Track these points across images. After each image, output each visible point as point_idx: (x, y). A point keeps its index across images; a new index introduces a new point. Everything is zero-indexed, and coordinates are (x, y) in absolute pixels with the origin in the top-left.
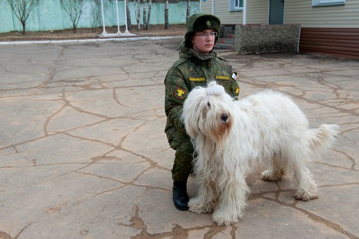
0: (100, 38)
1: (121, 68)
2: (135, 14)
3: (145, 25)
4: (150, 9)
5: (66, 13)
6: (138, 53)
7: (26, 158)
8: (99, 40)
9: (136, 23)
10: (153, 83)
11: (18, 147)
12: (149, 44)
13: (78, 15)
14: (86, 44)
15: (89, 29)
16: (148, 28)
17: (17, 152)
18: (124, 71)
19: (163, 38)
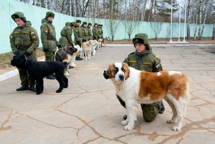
0: (167, 44)
1: (170, 60)
2: (193, 31)
3: (199, 37)
4: (203, 27)
5: (152, 30)
6: (184, 53)
7: (104, 96)
8: (166, 45)
9: (193, 36)
10: (184, 69)
11: (103, 91)
12: (195, 48)
13: (159, 31)
14: (158, 47)
15: (164, 39)
16: (201, 39)
17: (102, 93)
18: (171, 62)
19: (206, 45)
